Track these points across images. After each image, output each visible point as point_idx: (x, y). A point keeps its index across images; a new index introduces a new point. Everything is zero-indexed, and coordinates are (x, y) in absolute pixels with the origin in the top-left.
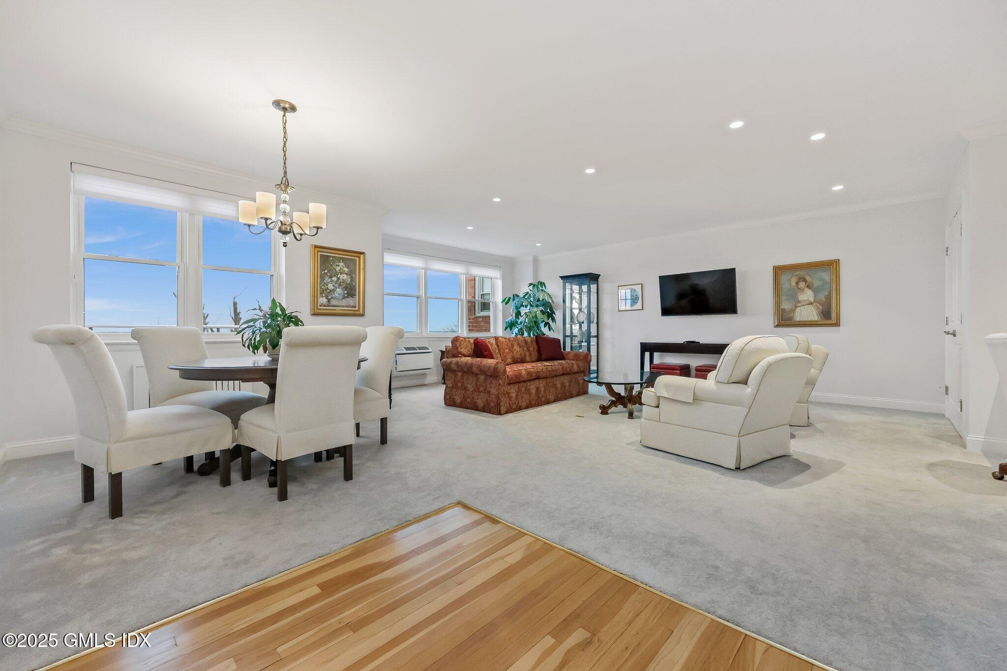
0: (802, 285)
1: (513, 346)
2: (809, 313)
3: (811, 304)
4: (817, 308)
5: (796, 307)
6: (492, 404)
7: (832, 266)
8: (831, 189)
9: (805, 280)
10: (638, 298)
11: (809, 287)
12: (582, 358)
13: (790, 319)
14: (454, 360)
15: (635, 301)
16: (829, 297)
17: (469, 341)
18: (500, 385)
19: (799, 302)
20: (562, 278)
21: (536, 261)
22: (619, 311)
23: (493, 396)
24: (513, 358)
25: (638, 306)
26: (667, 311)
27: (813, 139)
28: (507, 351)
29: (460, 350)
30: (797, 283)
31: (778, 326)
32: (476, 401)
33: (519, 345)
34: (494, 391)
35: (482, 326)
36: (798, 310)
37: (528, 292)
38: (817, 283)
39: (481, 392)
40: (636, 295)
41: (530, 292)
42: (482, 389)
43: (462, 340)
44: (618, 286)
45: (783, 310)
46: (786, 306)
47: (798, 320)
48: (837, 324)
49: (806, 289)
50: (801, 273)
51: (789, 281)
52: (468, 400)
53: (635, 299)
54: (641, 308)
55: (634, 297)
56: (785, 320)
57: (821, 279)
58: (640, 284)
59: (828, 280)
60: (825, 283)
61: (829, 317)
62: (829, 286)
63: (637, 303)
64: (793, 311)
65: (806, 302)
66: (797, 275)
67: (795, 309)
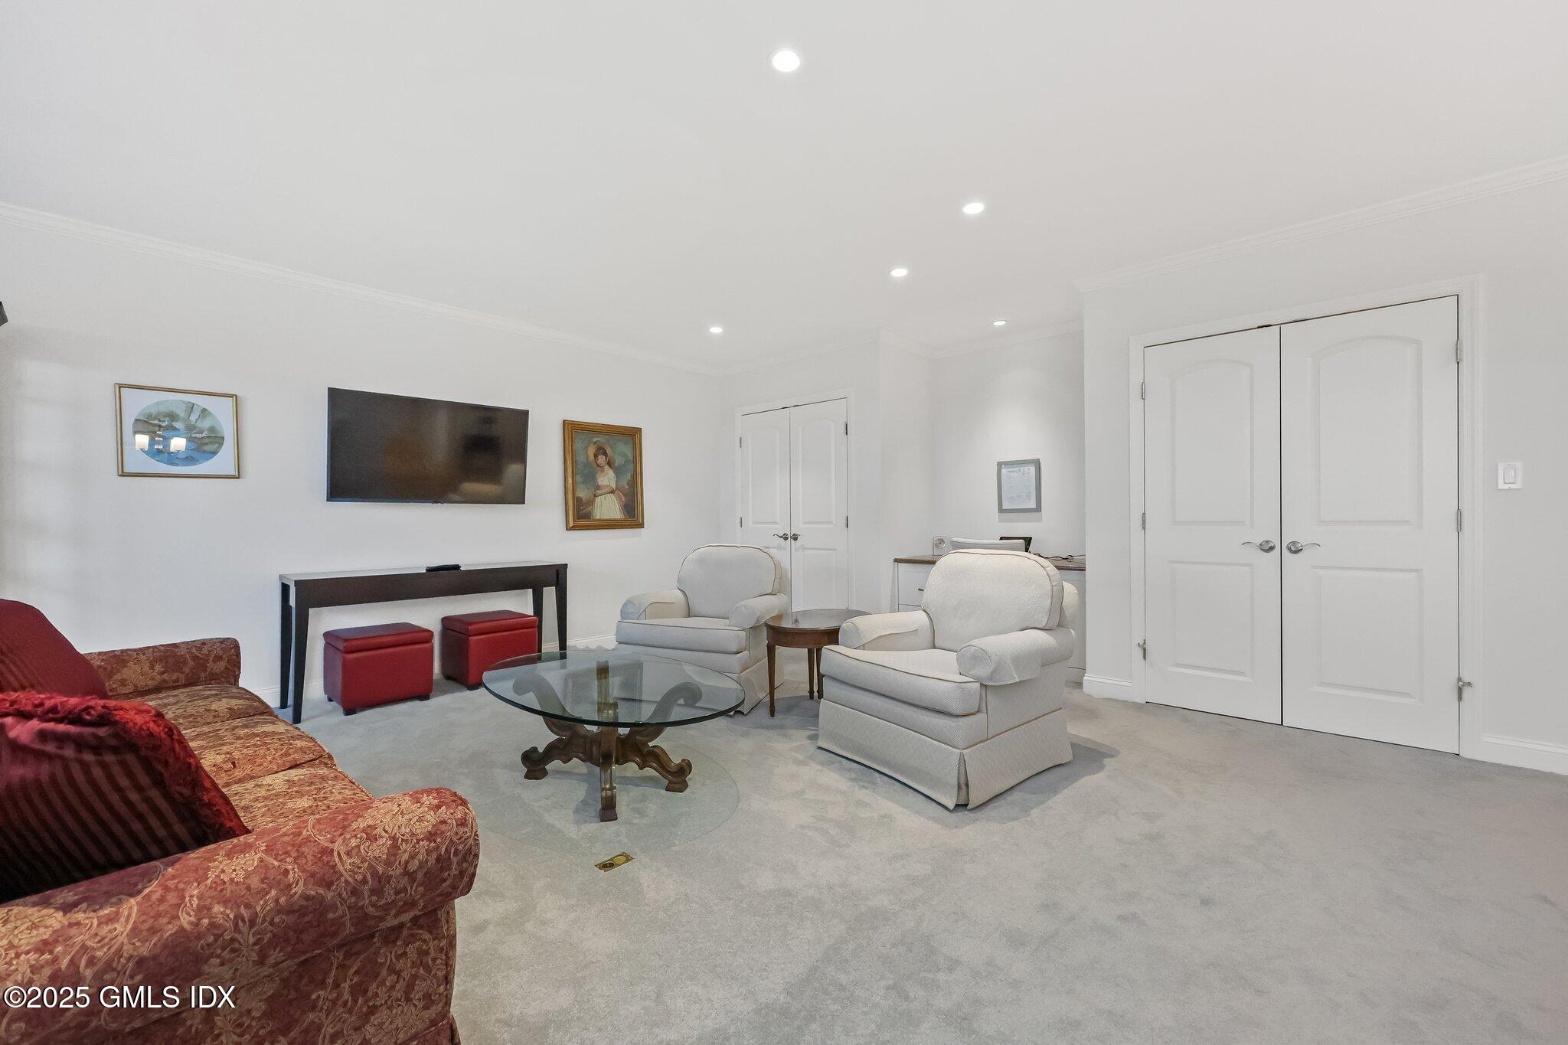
0: (601, 459)
2: (608, 507)
3: (613, 492)
4: (620, 499)
5: (595, 496)
7: (633, 435)
9: (605, 454)
10: (219, 440)
11: (609, 464)
13: (588, 516)
15: (206, 448)
16: (632, 484)
19: (598, 487)
22: (123, 475)
25: (220, 464)
30: (596, 456)
31: (572, 528)
36: (598, 500)
38: (618, 461)
40: (212, 429)
44: (121, 387)
45: (579, 500)
46: (583, 493)
47: (598, 517)
48: (641, 526)
49: (607, 467)
50: (600, 440)
51: (585, 450)
53: (206, 441)
54: (233, 472)
55: (201, 432)
56: (580, 517)
57: (624, 455)
58: (231, 396)
59: (630, 455)
60: (627, 462)
61: (632, 517)
62: (632, 466)
63: (215, 453)
64: (591, 502)
65: (606, 490)
66: (595, 443)
67: (594, 501)
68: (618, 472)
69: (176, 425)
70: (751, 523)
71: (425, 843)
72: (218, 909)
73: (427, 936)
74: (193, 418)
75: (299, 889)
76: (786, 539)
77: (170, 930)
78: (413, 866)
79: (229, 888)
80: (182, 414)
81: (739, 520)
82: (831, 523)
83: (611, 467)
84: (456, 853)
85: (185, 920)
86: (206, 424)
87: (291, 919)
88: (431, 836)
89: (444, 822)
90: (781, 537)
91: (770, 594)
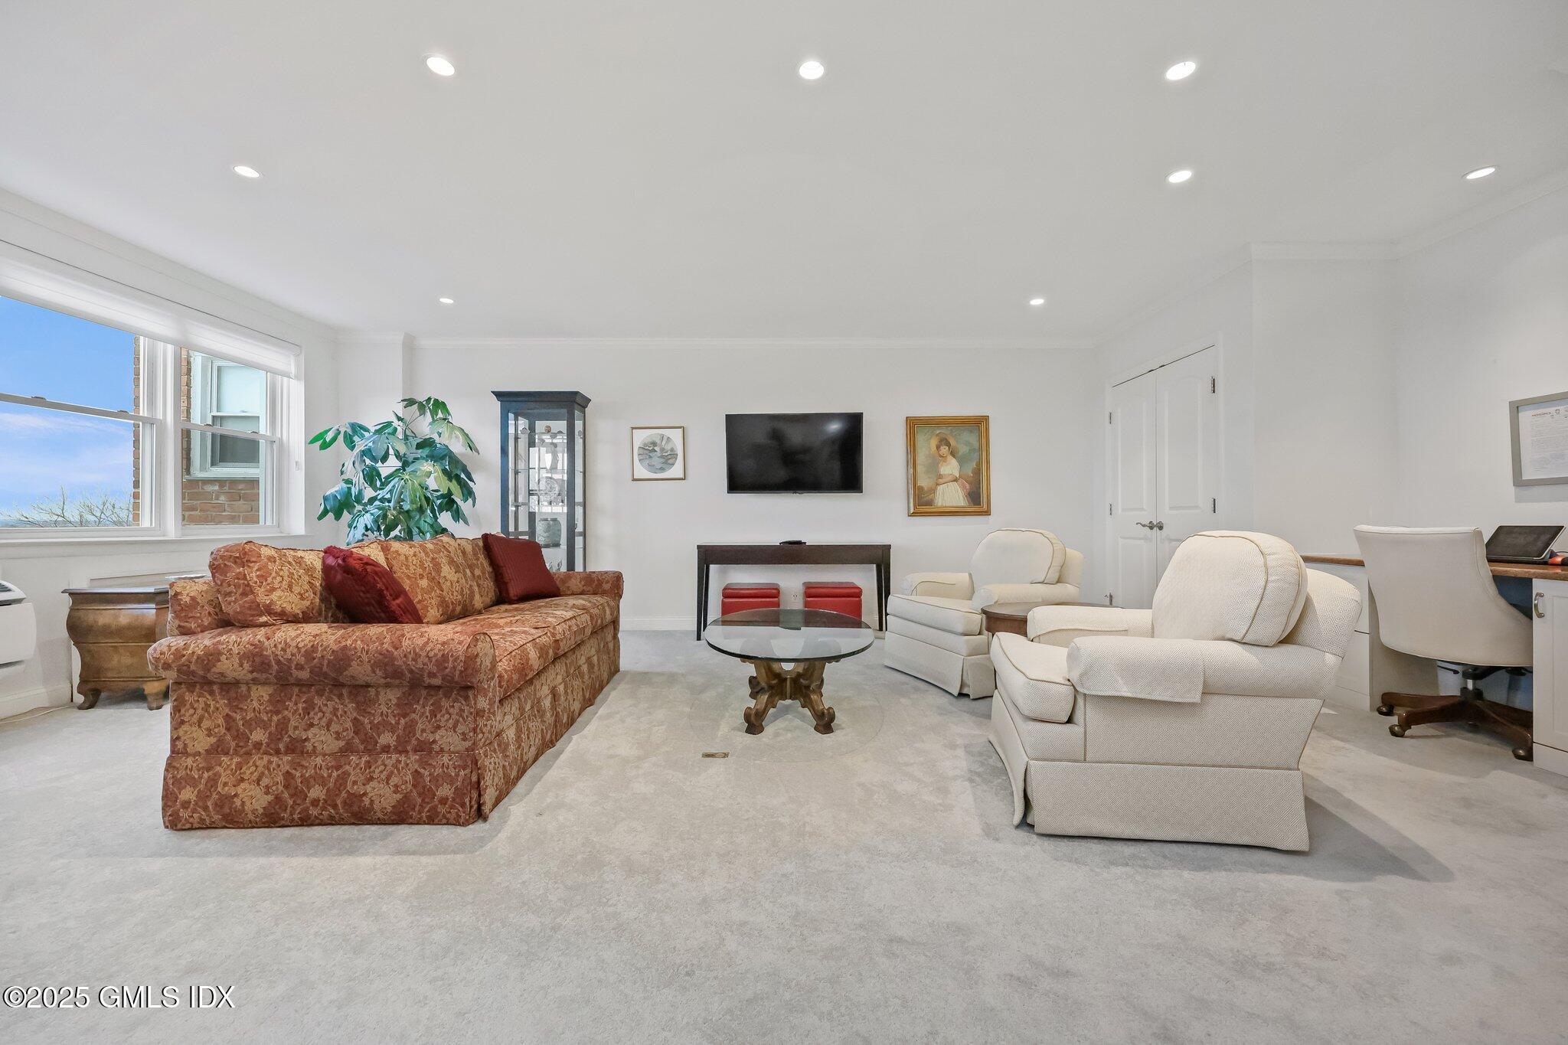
0: (944, 450)
1: (437, 567)
2: (952, 495)
3: (956, 480)
4: (964, 487)
5: (938, 484)
6: (445, 791)
7: (979, 424)
8: (1029, 302)
9: (948, 444)
10: (674, 456)
11: (953, 454)
12: (607, 587)
13: (930, 503)
14: (234, 640)
15: (669, 461)
16: (977, 472)
17: (299, 561)
18: (479, 713)
19: (940, 476)
20: (499, 395)
21: (410, 349)
22: (634, 480)
23: (445, 759)
24: (443, 603)
25: (676, 470)
26: (736, 484)
27: (1173, 182)
28: (424, 583)
29: (262, 598)
30: (938, 447)
31: (914, 514)
32: (359, 789)
33: (452, 562)
34: (449, 740)
35: (221, 508)
36: (940, 488)
37: (389, 424)
38: (963, 449)
39: (386, 749)
40: (672, 450)
41: (396, 423)
42: (386, 739)
43: (272, 559)
44: (633, 428)
45: (921, 489)
46: (924, 482)
47: (940, 504)
48: (987, 513)
49: (950, 457)
50: (944, 431)
51: (927, 445)
52: (316, 792)
53: (669, 457)
54: (682, 476)
55: (667, 452)
56: (922, 505)
57: (968, 443)
58: (680, 427)
59: (976, 445)
60: (972, 450)
61: (977, 502)
62: (977, 454)
63: (673, 464)
64: (933, 490)
65: (950, 478)
66: (937, 435)
67: (936, 488)
68: (962, 461)
69: (656, 448)
70: (1120, 510)
71: (440, 646)
72: (359, 642)
73: (464, 702)
74: (664, 442)
75: (385, 646)
76: (1151, 528)
77: (344, 644)
78: (431, 654)
79: (366, 636)
80: (658, 442)
81: (1108, 507)
82: (1197, 507)
83: (954, 456)
84: (452, 655)
85: (349, 642)
86: (668, 447)
87: (381, 657)
88: (444, 644)
89: (453, 640)
90: (1144, 526)
91: (1042, 583)
